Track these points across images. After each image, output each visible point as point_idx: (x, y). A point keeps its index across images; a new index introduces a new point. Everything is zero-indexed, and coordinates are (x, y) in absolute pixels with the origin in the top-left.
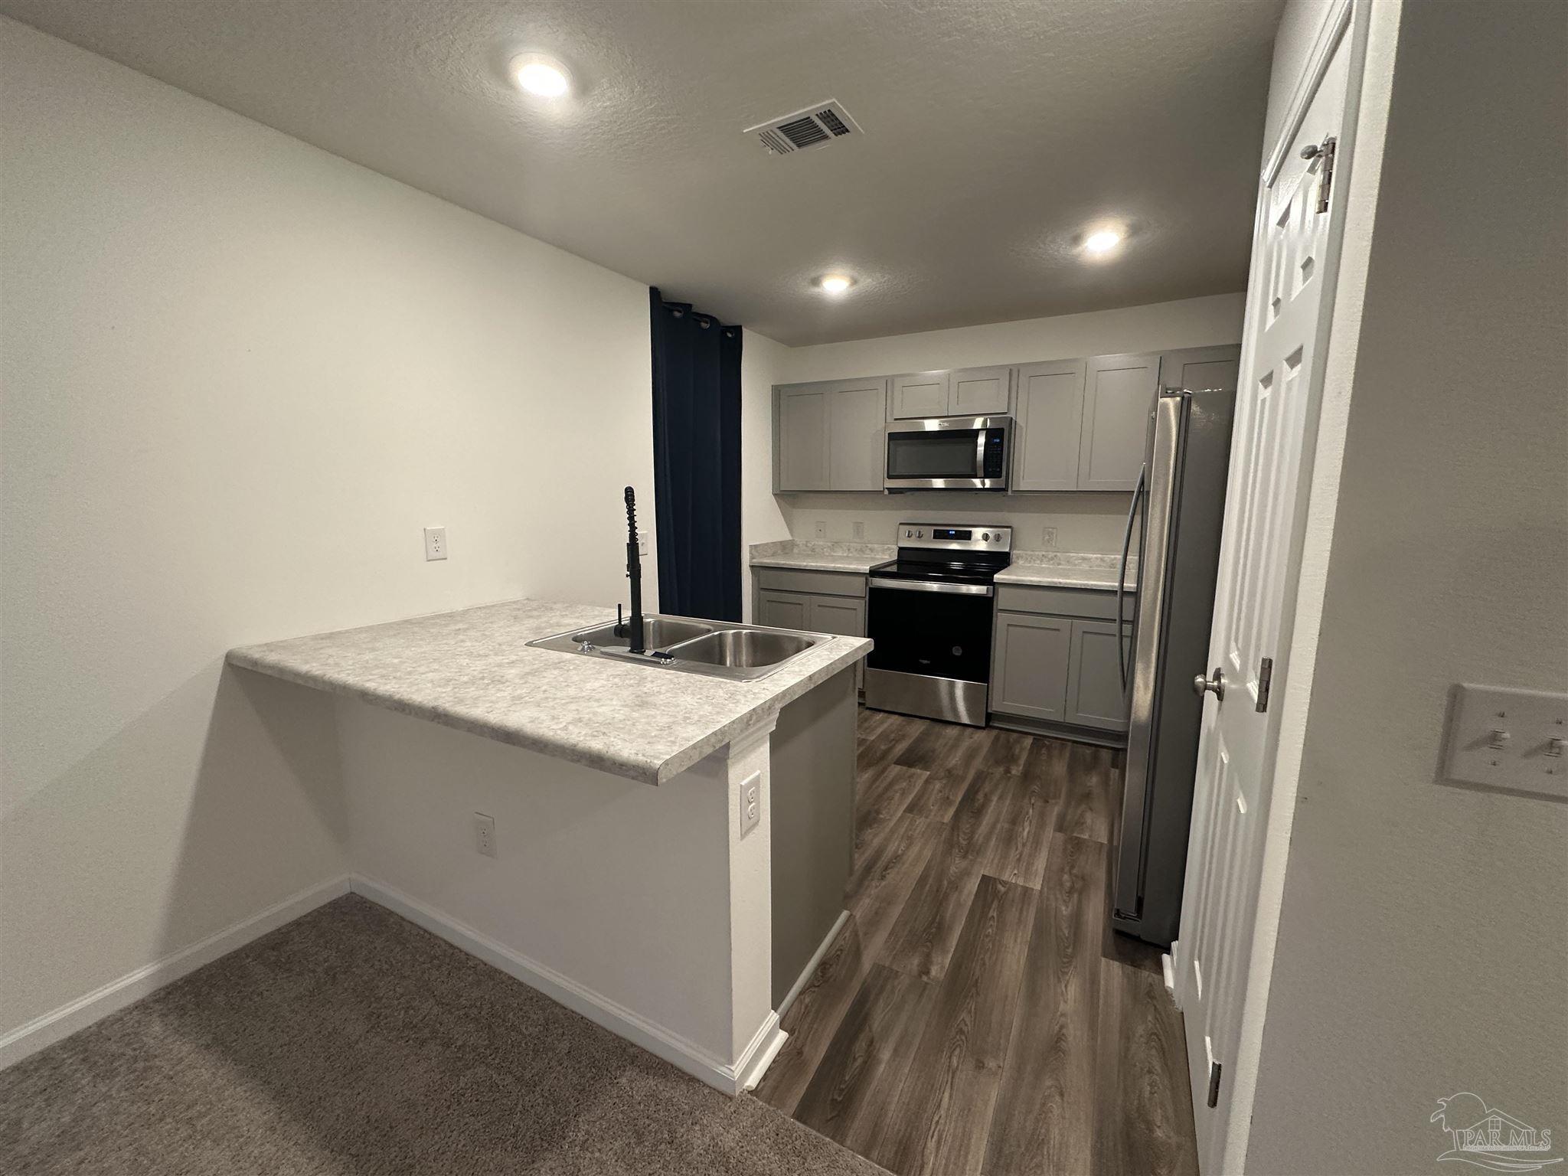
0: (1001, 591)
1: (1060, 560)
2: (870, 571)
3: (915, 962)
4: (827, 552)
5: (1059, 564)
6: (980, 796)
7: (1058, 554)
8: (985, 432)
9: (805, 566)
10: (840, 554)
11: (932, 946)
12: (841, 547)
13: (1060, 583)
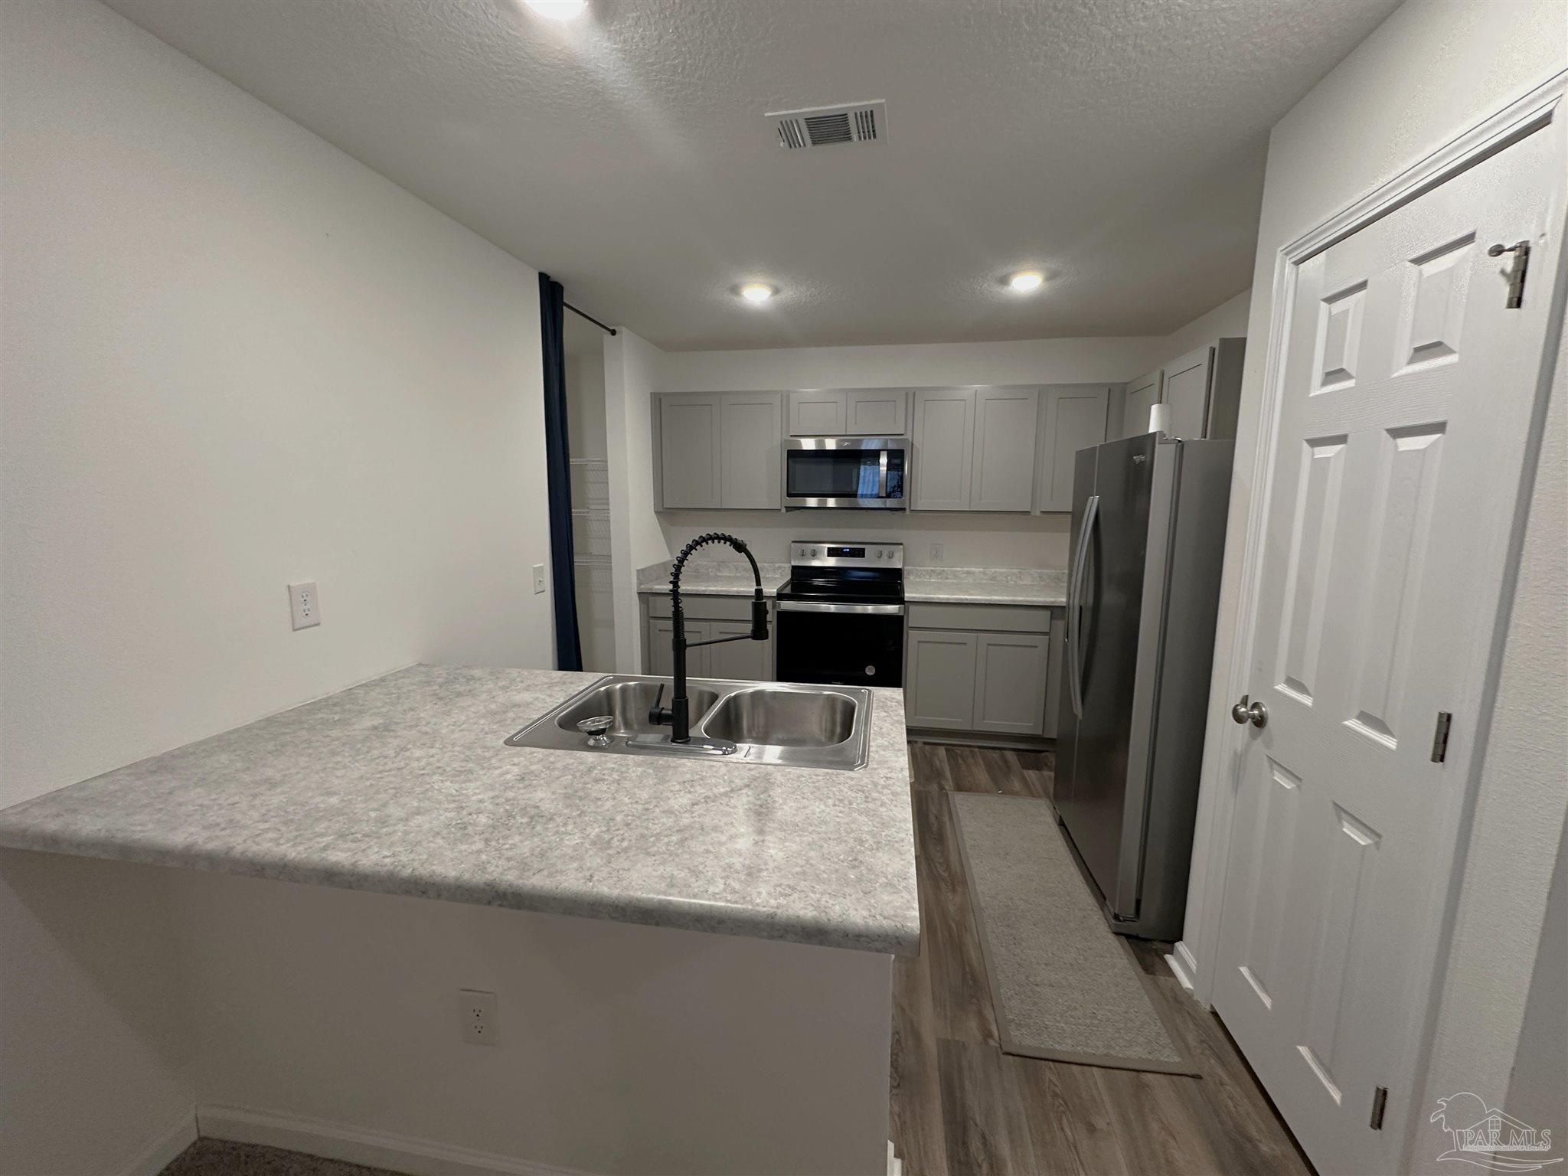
0: (912, 608)
1: (947, 574)
2: (778, 594)
3: (973, 1024)
4: (712, 572)
5: (947, 578)
6: (932, 819)
7: (945, 569)
8: (885, 453)
9: (703, 591)
10: (727, 574)
11: (978, 1000)
12: (728, 567)
13: (967, 599)
